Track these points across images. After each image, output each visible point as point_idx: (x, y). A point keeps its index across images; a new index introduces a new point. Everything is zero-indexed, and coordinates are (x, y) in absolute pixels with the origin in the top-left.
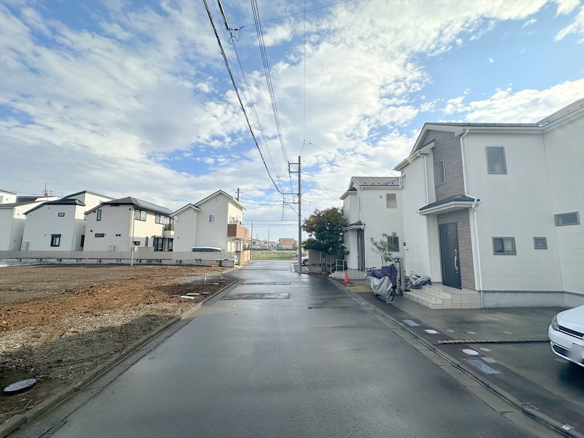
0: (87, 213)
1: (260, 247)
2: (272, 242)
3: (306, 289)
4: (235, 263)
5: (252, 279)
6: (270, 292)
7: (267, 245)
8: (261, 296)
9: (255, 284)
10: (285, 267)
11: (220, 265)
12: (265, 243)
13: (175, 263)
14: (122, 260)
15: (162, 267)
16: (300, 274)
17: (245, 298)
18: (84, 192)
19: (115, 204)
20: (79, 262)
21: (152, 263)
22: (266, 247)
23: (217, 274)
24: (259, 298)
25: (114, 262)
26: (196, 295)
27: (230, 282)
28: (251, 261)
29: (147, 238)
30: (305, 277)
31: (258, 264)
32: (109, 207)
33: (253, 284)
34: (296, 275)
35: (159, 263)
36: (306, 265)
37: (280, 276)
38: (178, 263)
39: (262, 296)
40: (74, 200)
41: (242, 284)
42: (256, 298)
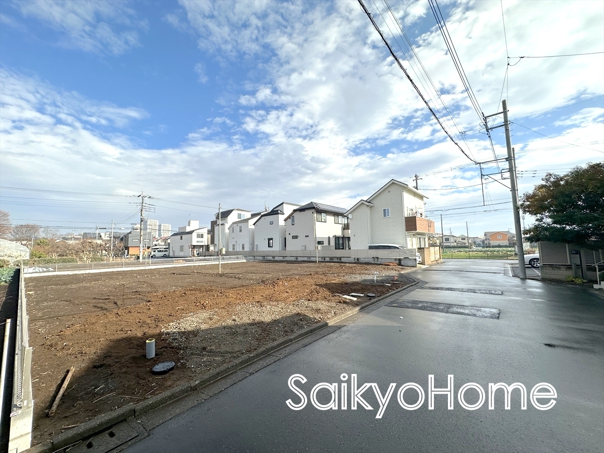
0: (285, 220)
1: (455, 244)
2: (474, 238)
3: (538, 305)
4: (418, 262)
5: (438, 282)
6: (463, 304)
7: (466, 241)
8: (447, 308)
9: (442, 289)
10: (494, 268)
11: (400, 264)
12: (462, 239)
13: (353, 261)
14: (311, 258)
15: (341, 264)
16: (524, 279)
17: (421, 308)
18: (283, 203)
19: (302, 210)
20: (284, 260)
21: (334, 260)
22: (465, 243)
23: (393, 273)
24: (442, 311)
25: (306, 259)
26: (359, 296)
27: (406, 283)
28: (442, 260)
29: (329, 238)
30: (535, 286)
31: (451, 263)
32: (298, 213)
33: (438, 289)
34: (517, 281)
35: (339, 260)
36: (534, 267)
37: (484, 281)
38: (356, 261)
39: (449, 308)
40: (278, 210)
41: (422, 288)
42: (438, 310)
